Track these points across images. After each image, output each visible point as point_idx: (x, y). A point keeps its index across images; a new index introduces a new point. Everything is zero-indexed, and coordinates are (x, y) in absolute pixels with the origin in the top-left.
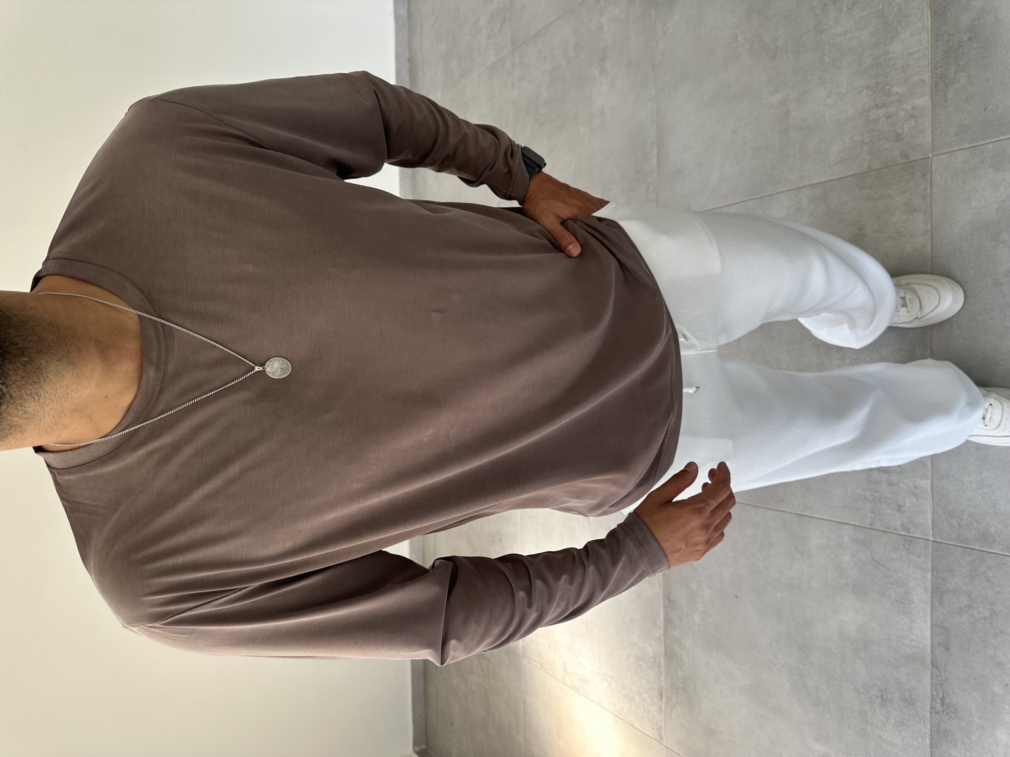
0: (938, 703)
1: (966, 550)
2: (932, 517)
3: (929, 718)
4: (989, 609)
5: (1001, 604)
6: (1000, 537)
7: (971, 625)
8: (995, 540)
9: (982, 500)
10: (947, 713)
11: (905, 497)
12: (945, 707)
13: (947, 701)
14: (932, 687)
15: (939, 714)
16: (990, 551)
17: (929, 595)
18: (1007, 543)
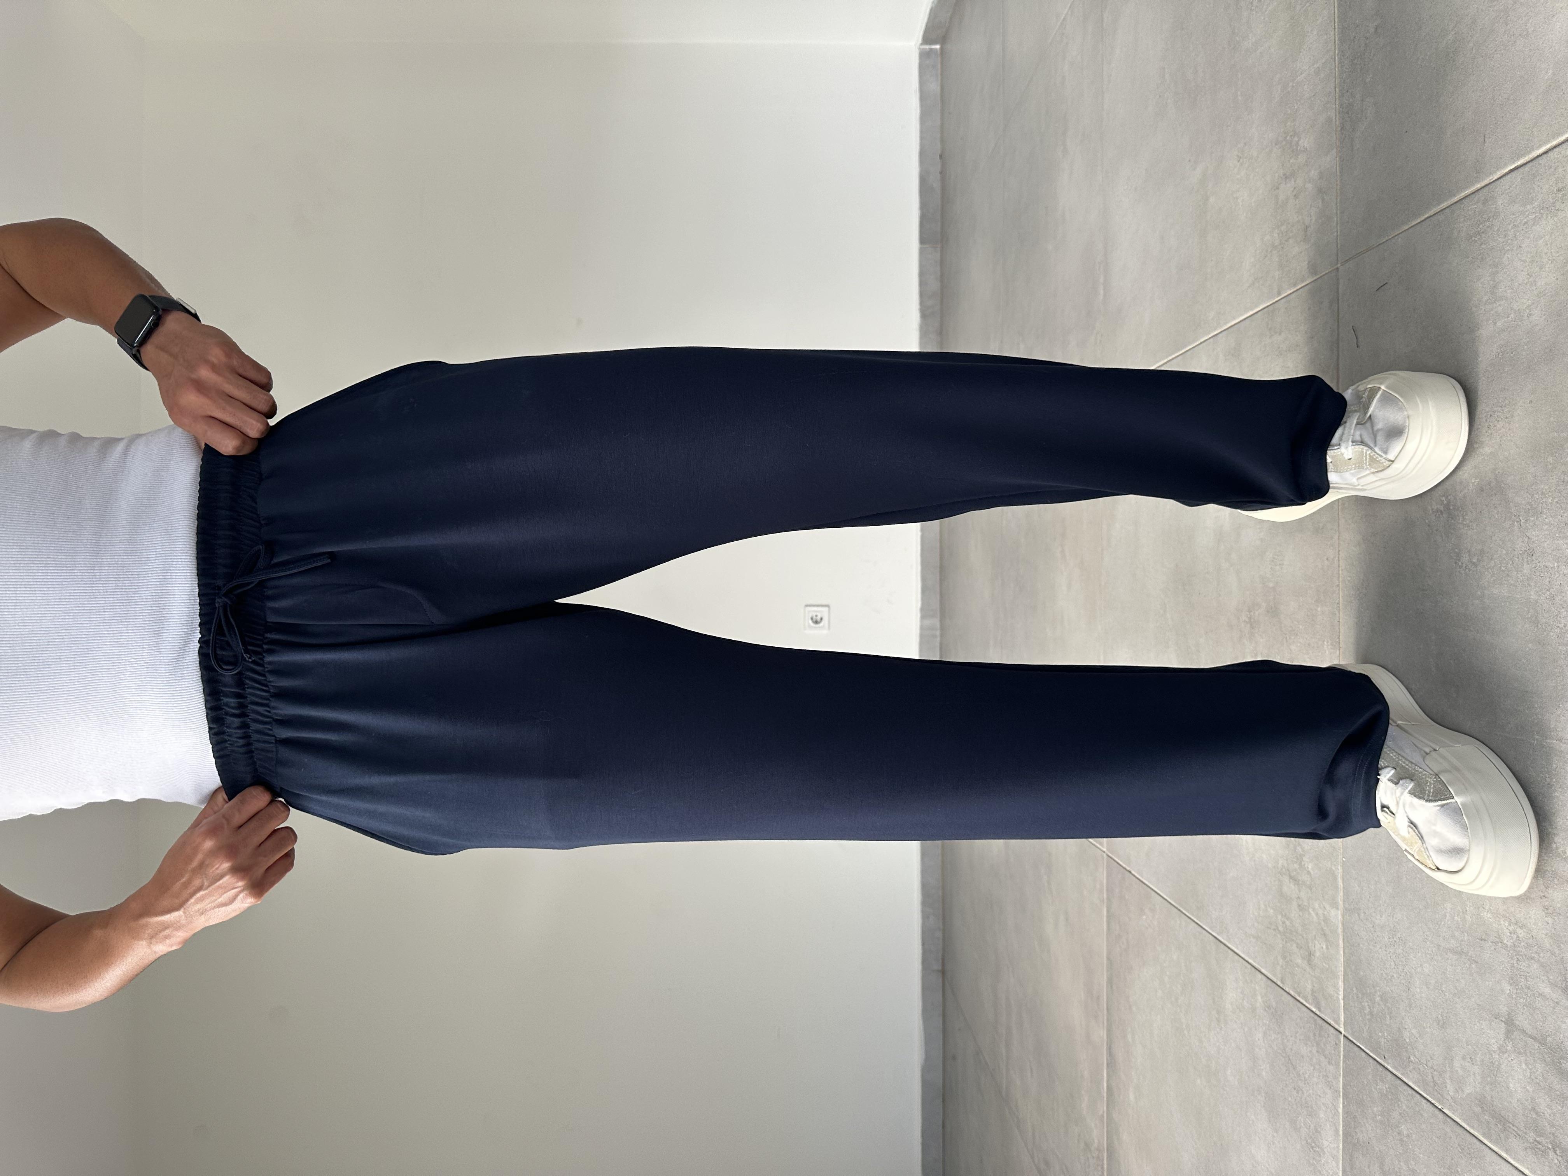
2: (1343, 987)
6: (1414, 1055)
8: (1409, 1059)
9: (1394, 968)
11: (1315, 939)
16: (1404, 1079)
17: (1341, 1146)
18: (1423, 1071)
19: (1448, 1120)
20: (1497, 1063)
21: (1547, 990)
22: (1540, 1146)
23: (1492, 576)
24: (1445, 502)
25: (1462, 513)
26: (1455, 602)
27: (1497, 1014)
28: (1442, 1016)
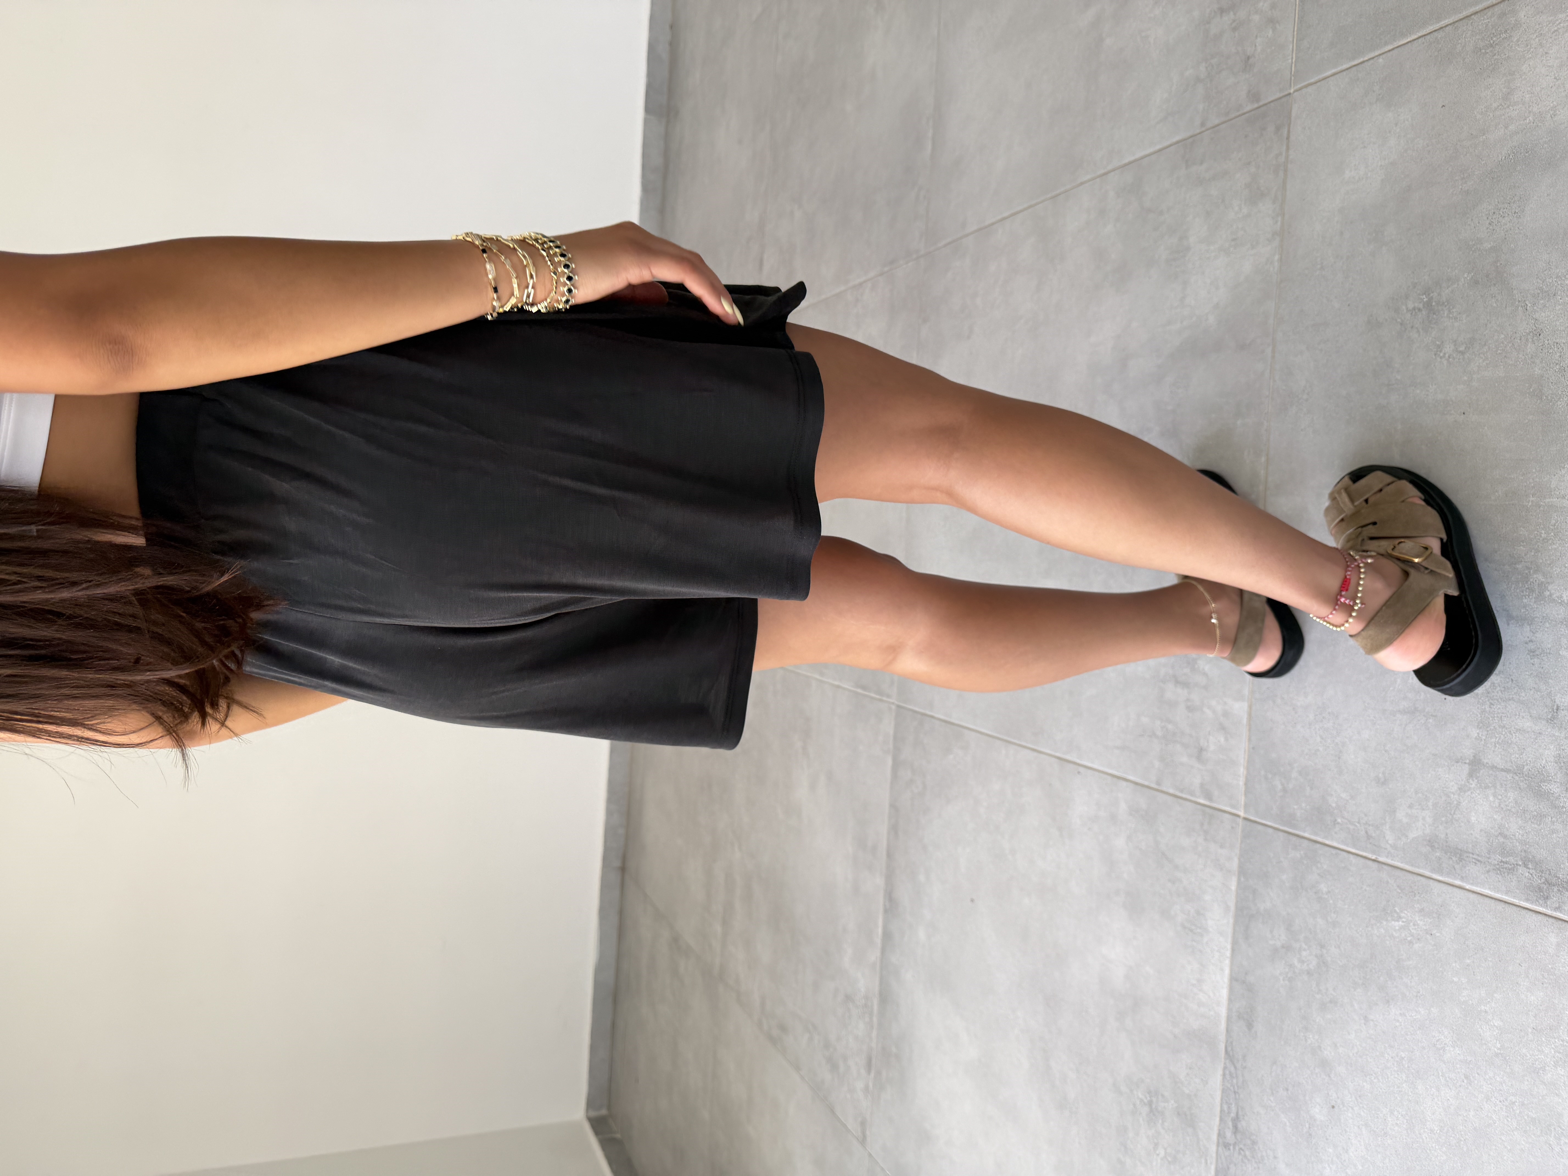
0: (1229, 1128)
1: (1291, 837)
2: (1245, 773)
3: (1214, 1155)
4: (1316, 956)
5: (1335, 947)
6: (1343, 817)
7: (1287, 982)
8: (1335, 822)
9: (1321, 742)
10: (1241, 1149)
11: (1209, 733)
12: (1239, 1136)
13: (1242, 1124)
14: (1222, 1096)
15: (1229, 1149)
16: (1327, 842)
17: (1231, 921)
18: (1354, 829)
19: (1385, 867)
20: (1455, 802)
21: (1527, 724)
22: (1506, 866)
23: (1484, 361)
24: (1425, 300)
25: (1447, 307)
26: (1431, 391)
27: (1459, 758)
28: (1383, 773)
